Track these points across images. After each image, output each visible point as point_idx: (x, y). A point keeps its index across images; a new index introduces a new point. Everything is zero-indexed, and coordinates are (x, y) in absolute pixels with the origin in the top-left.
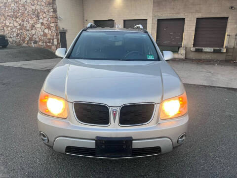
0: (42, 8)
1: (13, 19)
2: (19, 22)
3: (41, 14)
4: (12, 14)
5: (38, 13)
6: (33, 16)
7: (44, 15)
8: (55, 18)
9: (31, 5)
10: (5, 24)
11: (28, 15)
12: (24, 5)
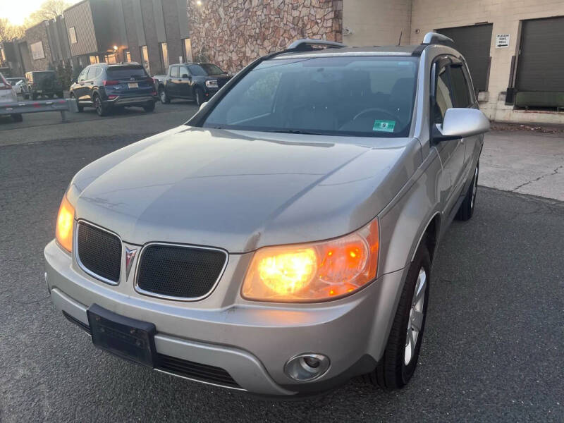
0: (312, 12)
1: (259, 42)
2: (268, 49)
3: (309, 27)
4: (257, 31)
5: (304, 25)
6: (294, 33)
7: (315, 29)
8: (337, 32)
9: (293, 8)
10: (245, 53)
11: (285, 32)
12: (278, 11)
